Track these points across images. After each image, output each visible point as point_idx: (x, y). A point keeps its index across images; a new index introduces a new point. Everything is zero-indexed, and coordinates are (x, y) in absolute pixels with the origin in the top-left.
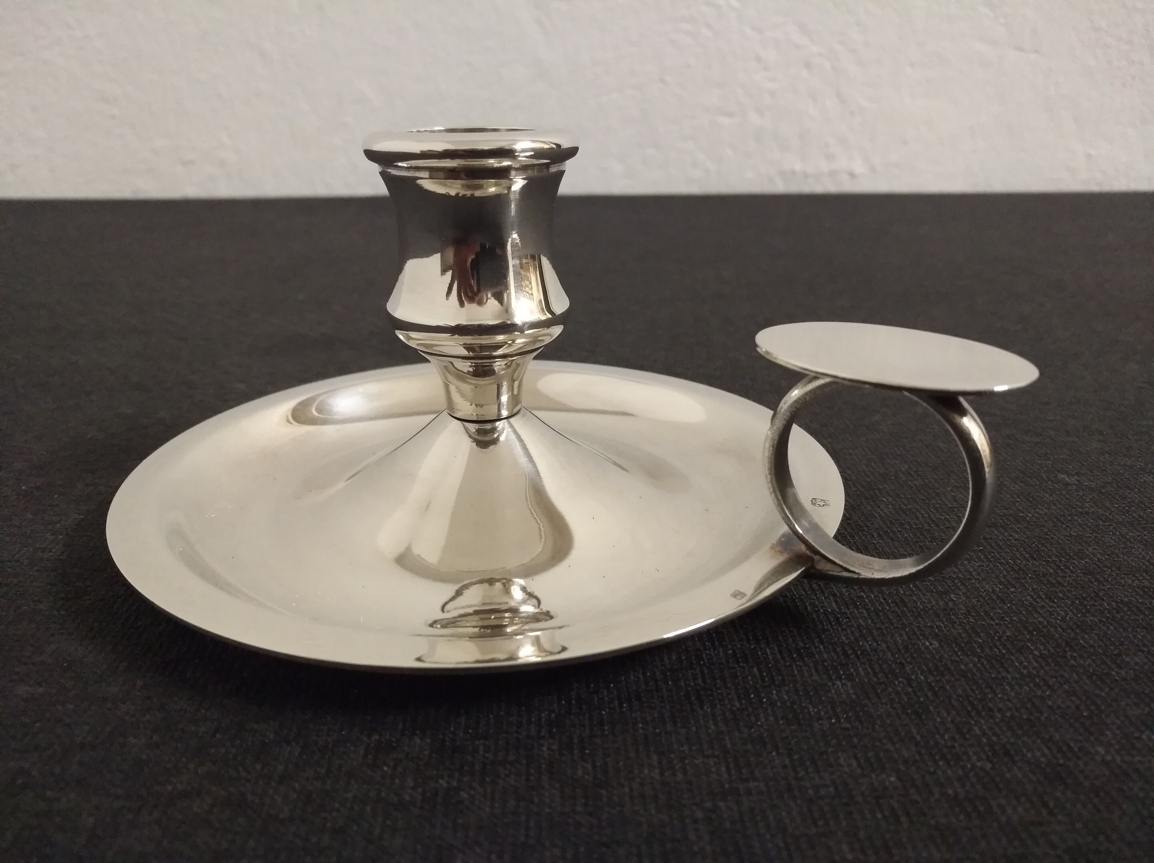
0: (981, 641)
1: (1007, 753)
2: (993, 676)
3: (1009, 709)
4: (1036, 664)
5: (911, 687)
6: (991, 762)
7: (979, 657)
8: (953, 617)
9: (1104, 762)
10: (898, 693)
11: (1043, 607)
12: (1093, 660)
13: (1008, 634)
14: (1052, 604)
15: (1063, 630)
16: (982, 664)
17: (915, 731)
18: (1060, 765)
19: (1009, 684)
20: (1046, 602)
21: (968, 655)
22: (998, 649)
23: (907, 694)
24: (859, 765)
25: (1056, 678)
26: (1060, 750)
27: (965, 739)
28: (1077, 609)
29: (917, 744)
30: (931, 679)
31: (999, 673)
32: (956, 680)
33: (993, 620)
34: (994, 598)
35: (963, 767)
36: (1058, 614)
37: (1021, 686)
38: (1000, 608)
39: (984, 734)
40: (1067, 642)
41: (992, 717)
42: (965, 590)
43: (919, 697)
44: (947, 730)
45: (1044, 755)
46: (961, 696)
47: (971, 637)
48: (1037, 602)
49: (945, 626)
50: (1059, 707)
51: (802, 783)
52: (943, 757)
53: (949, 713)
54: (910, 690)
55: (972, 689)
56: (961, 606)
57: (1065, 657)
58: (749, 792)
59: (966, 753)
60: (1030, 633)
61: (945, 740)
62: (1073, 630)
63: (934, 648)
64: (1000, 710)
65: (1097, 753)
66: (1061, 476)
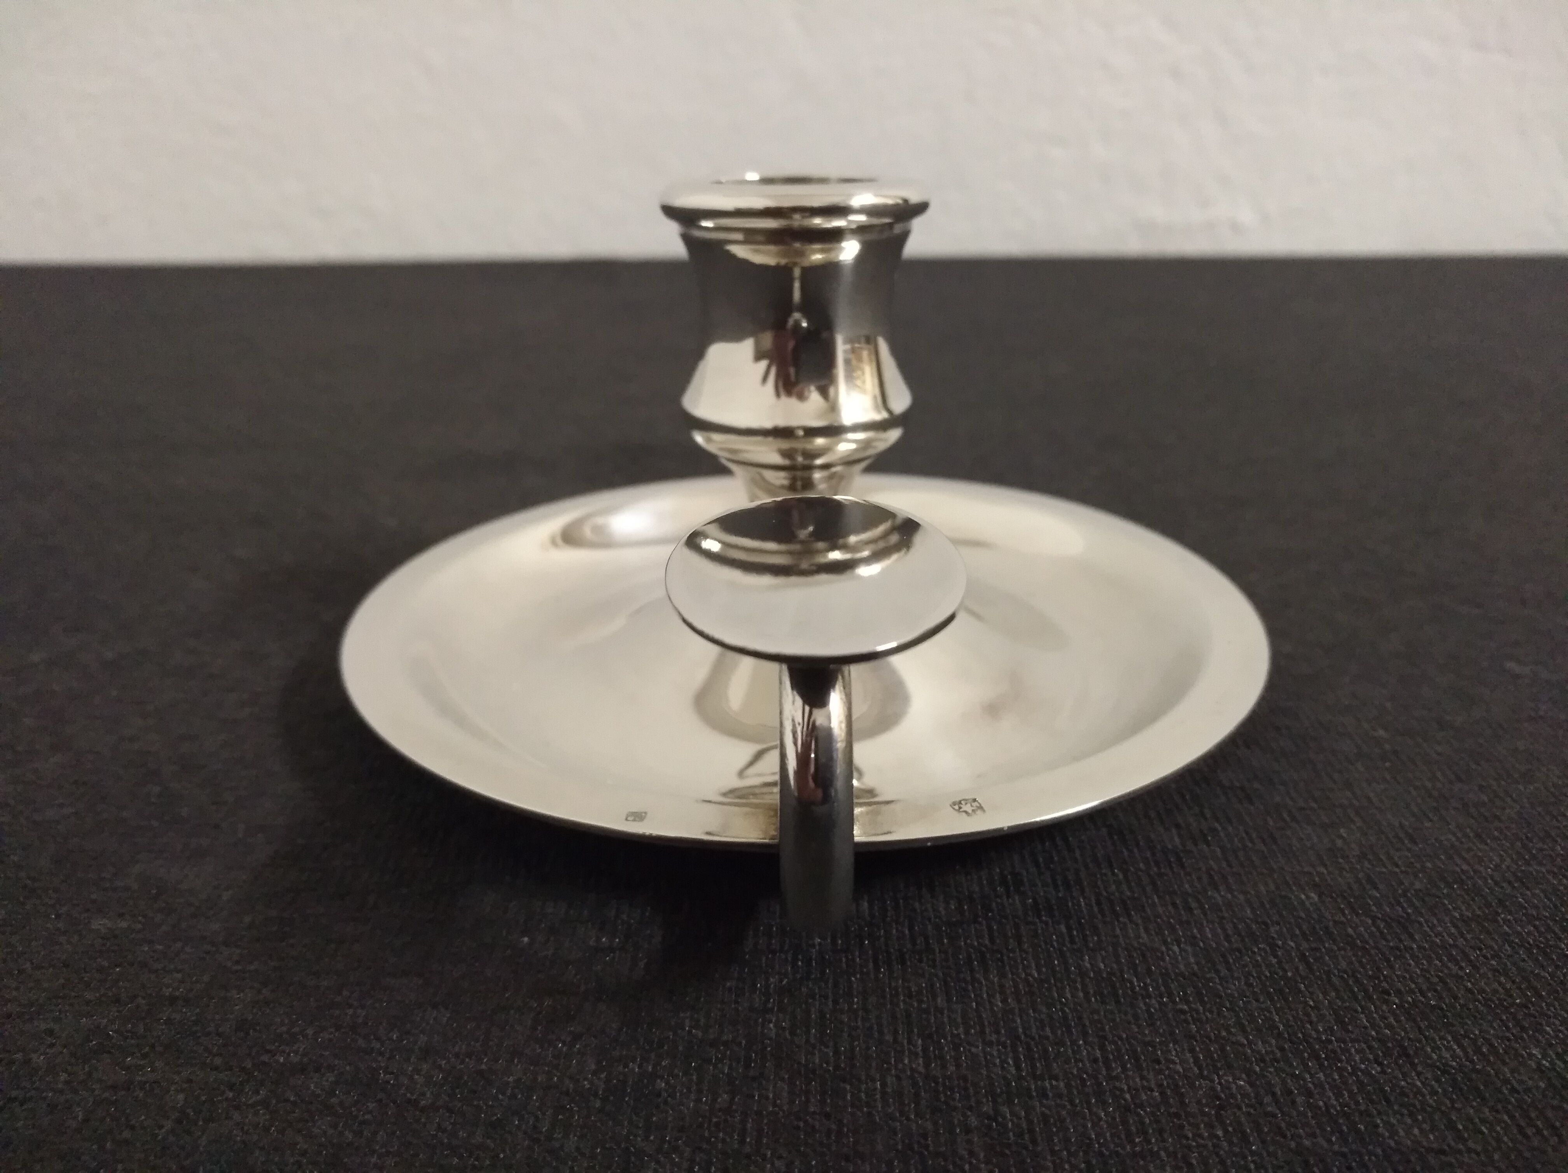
0: (1378, 895)
1: (1404, 1053)
2: (1391, 944)
3: (1411, 992)
4: (1453, 930)
5: (1276, 956)
6: (1380, 1064)
7: (1374, 919)
8: (1341, 860)
9: (1540, 1069)
10: (1257, 965)
11: (1469, 850)
12: (1535, 926)
13: (1418, 886)
14: (1482, 846)
15: (1496, 883)
16: (1378, 928)
17: (1277, 1018)
18: (1478, 1072)
19: (1413, 957)
20: (1474, 843)
21: (1357, 914)
22: (1403, 908)
23: (1269, 966)
24: (1196, 1060)
25: (1480, 949)
26: (1478, 1051)
27: (1348, 1031)
28: (1518, 853)
29: (1280, 1035)
30: (1305, 945)
31: (1401, 941)
32: (1339, 949)
33: (1397, 866)
34: (1402, 835)
35: (1340, 1070)
36: (1491, 861)
37: (1430, 960)
38: (1409, 850)
39: (1373, 1026)
40: (1500, 900)
41: (1386, 1002)
42: (1359, 823)
43: (1285, 971)
44: (1321, 1018)
45: (1454, 1057)
46: (1345, 972)
47: (1364, 889)
48: (1462, 843)
49: (1329, 873)
50: (1482, 991)
51: (1117, 1084)
52: (1316, 1056)
53: (1325, 994)
54: (1274, 961)
55: (1360, 962)
56: (1353, 846)
57: (1496, 921)
58: (1043, 1094)
59: (1346, 1051)
60: (1449, 885)
61: (1317, 1031)
62: (1510, 883)
63: (1311, 904)
64: (1398, 992)
65: (1530, 1055)
66: (1510, 665)
